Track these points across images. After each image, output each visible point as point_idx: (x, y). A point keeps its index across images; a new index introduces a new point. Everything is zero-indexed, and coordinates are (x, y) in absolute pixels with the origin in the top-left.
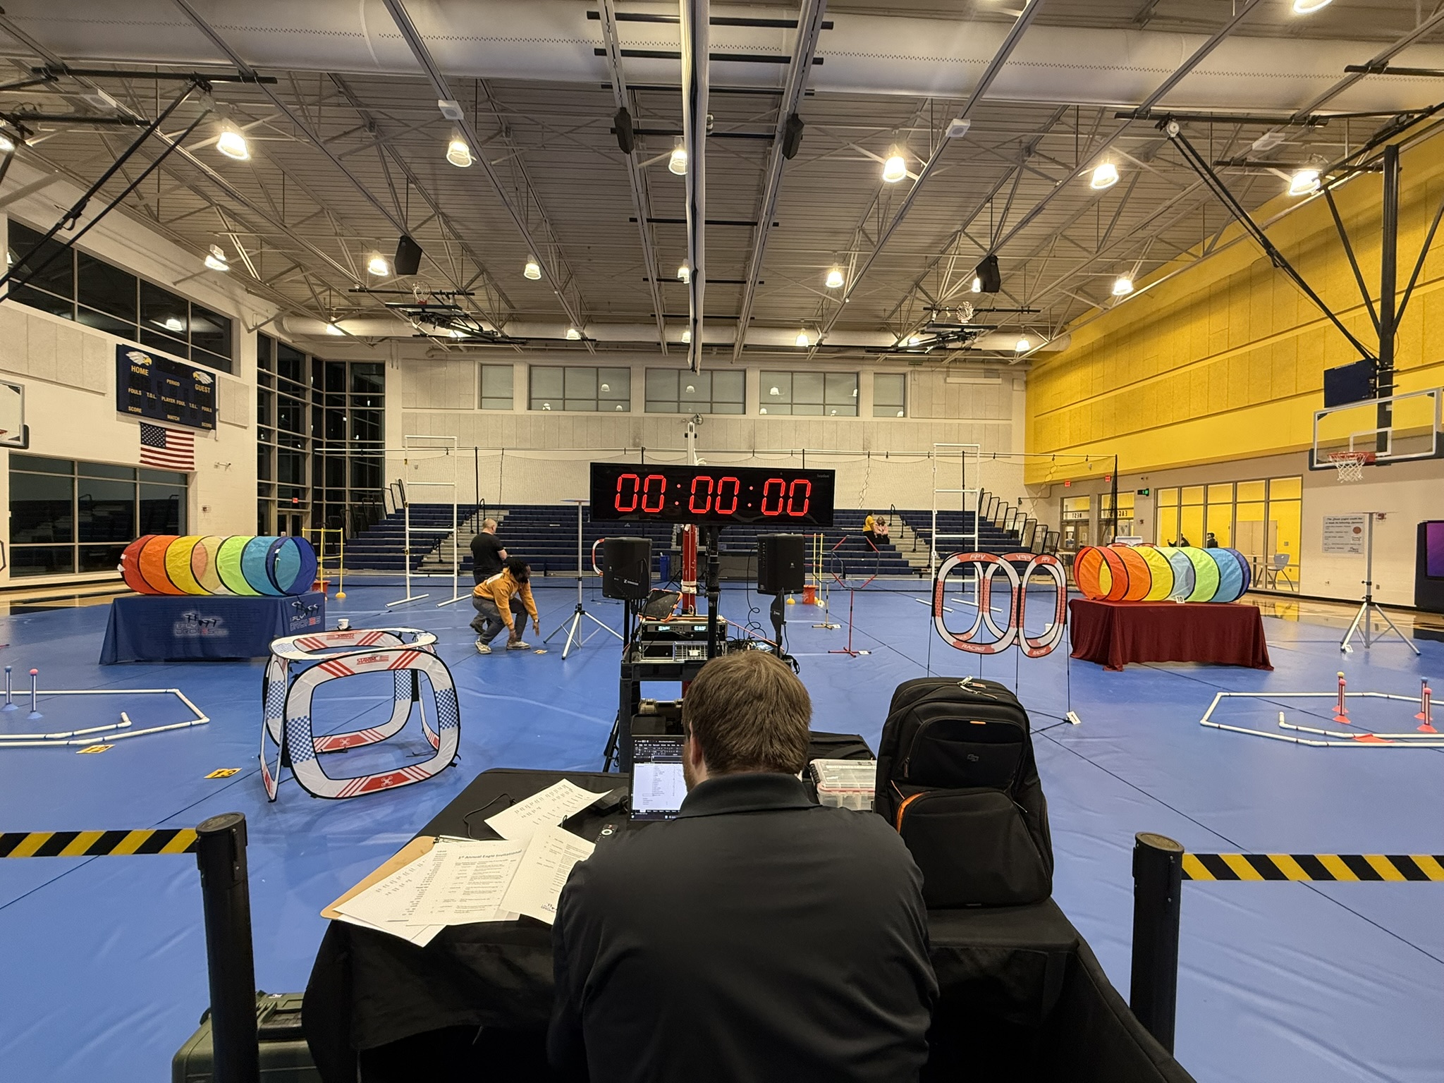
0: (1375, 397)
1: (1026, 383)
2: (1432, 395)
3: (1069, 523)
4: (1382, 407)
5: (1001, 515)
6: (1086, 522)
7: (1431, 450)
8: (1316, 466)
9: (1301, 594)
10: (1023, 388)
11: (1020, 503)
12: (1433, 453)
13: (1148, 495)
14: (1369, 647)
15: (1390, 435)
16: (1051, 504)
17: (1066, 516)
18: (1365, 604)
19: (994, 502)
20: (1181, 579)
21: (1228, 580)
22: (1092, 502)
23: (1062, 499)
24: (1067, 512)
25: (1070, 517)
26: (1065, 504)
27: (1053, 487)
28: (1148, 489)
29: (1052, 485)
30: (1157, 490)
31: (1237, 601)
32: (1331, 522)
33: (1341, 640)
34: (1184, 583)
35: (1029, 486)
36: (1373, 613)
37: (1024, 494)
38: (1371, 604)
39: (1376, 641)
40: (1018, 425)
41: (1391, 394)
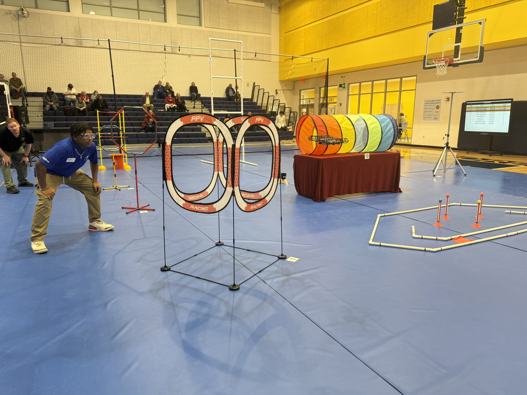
0: (455, 24)
1: (280, 8)
2: (480, 23)
3: (303, 106)
4: (459, 29)
5: (265, 102)
6: (312, 106)
7: (477, 57)
8: (426, 66)
9: (412, 144)
10: (277, 12)
11: (277, 93)
12: (478, 59)
13: (344, 88)
14: (445, 173)
15: (461, 48)
16: (294, 94)
17: (303, 102)
18: (446, 148)
19: (261, 92)
20: (359, 137)
21: (387, 136)
22: (316, 92)
23: (300, 91)
24: (303, 99)
25: (304, 102)
26: (302, 94)
27: (296, 82)
28: (344, 84)
29: (295, 81)
30: (349, 84)
31: (389, 151)
32: (428, 102)
33: (433, 169)
34: (362, 139)
35: (282, 82)
36: (449, 153)
37: (279, 87)
38: (448, 148)
39: (449, 168)
40: (275, 37)
41: (462, 22)
